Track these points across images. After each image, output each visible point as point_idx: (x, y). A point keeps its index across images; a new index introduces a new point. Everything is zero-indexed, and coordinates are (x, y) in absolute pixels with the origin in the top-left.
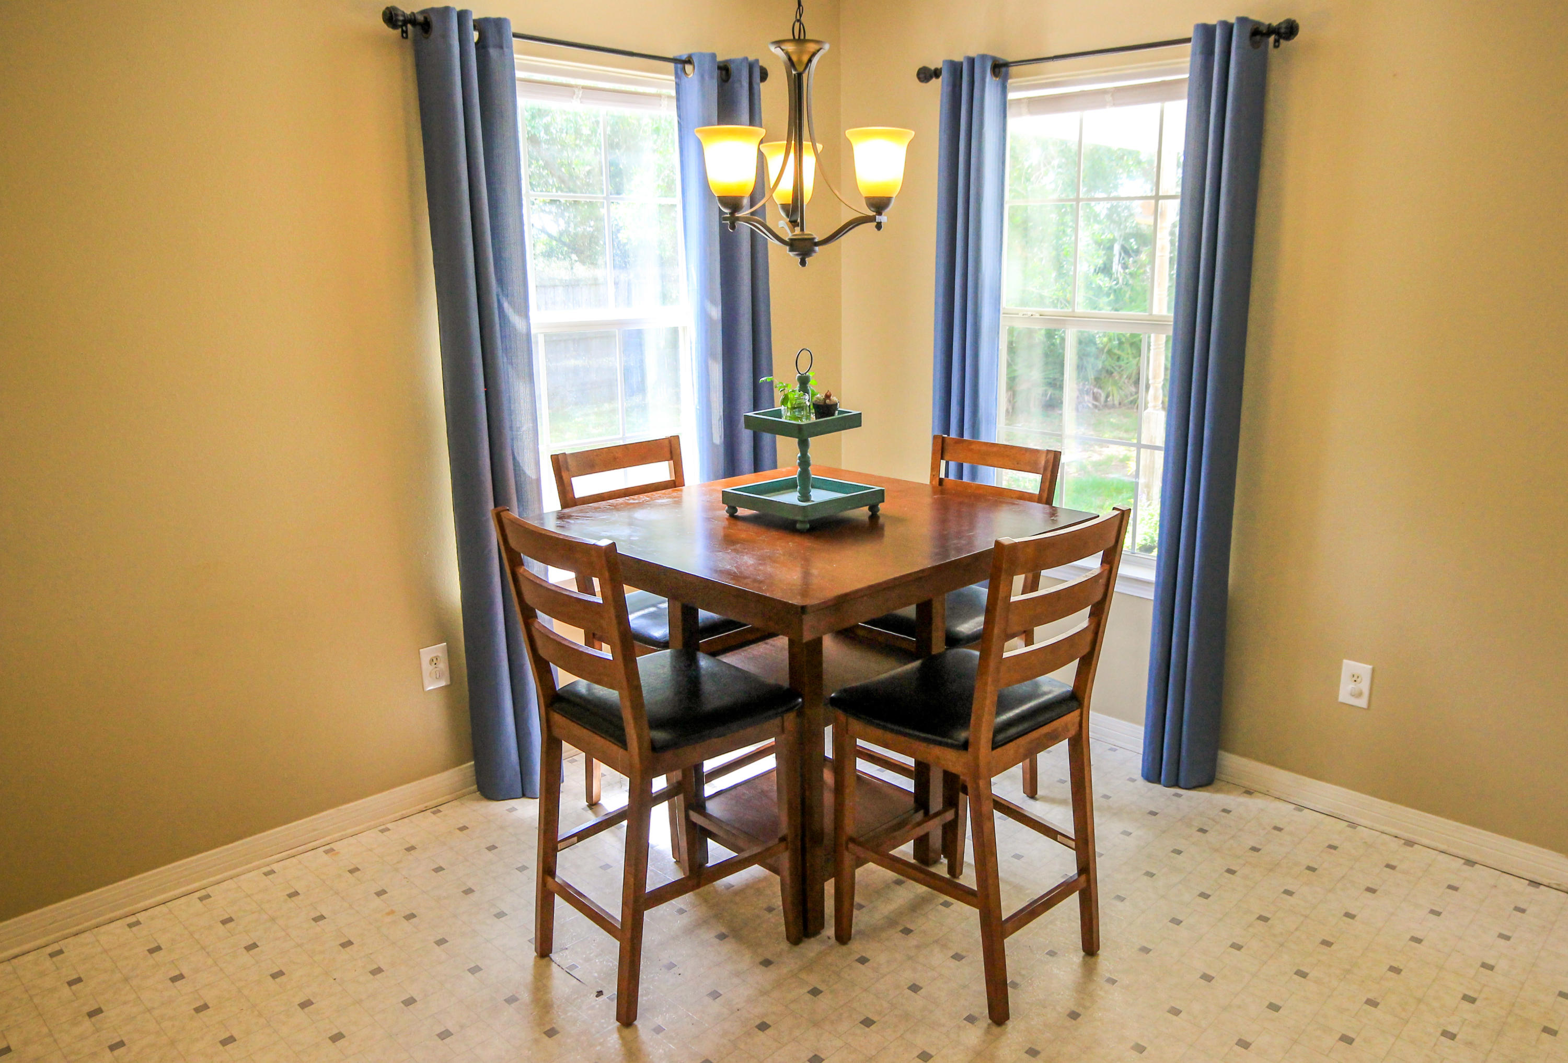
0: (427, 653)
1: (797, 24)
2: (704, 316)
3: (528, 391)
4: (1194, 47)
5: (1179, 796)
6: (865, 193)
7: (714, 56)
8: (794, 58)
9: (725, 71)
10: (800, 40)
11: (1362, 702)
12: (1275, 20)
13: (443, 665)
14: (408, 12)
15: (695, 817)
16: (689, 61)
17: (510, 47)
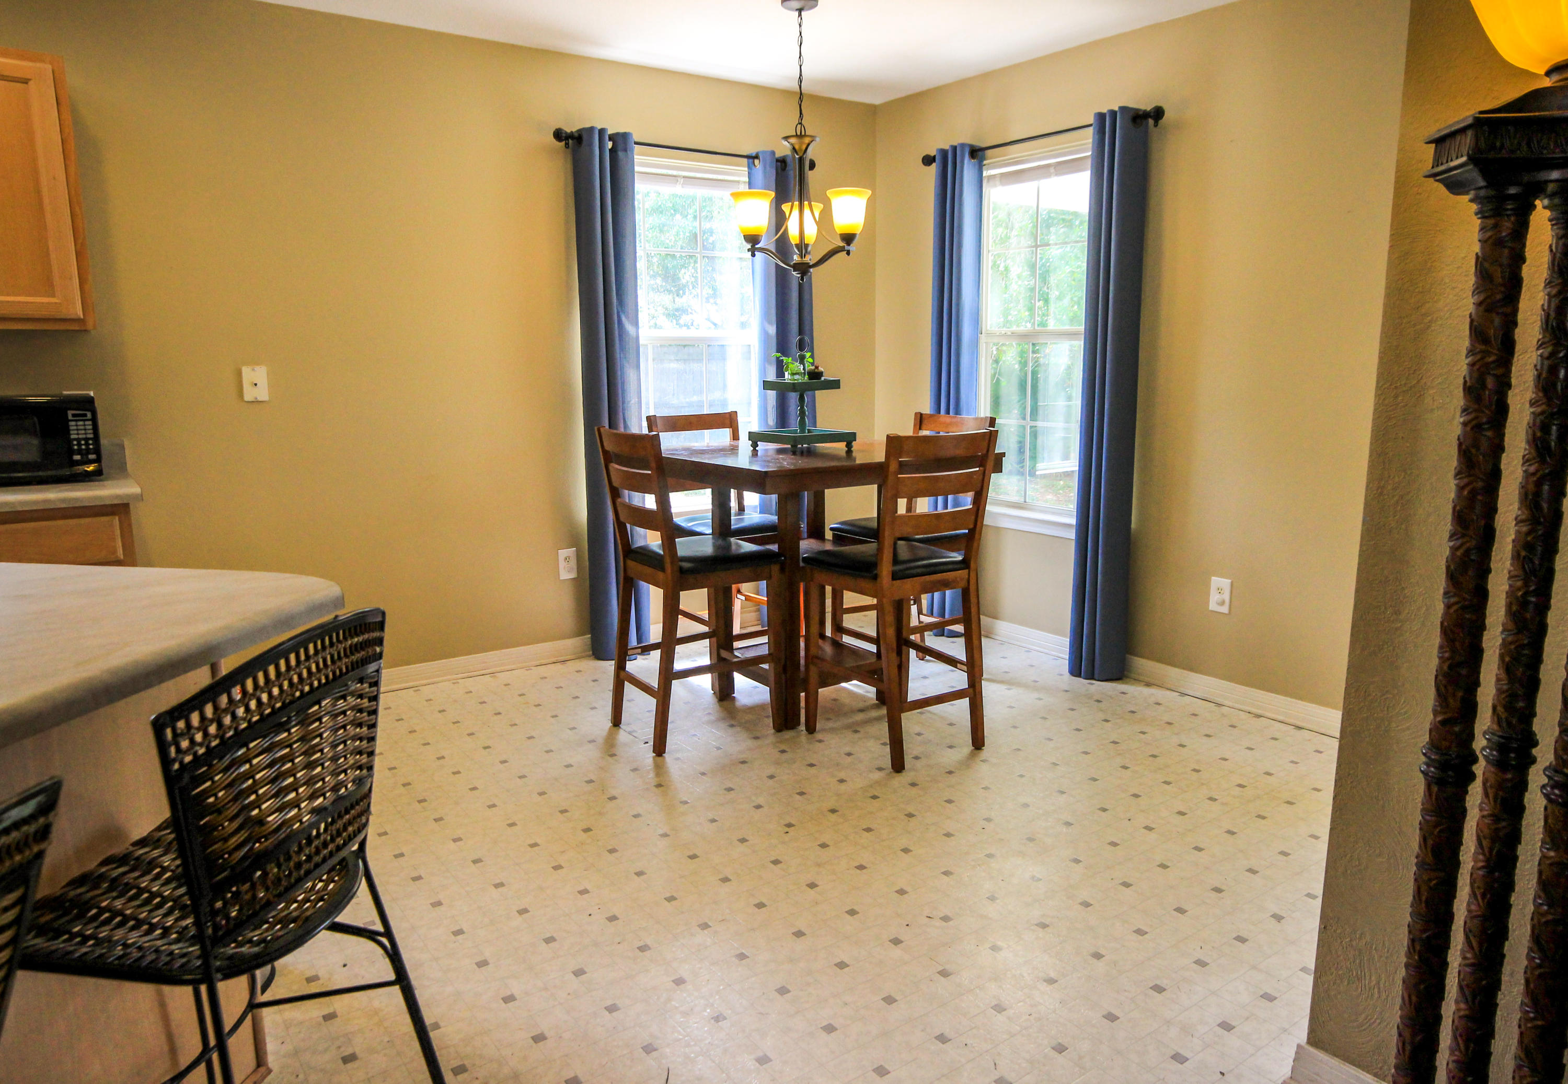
0: (564, 553)
1: (799, 126)
2: (765, 333)
3: (635, 378)
4: (1094, 129)
5: (1092, 684)
6: (839, 233)
7: (773, 153)
8: (797, 147)
9: (782, 163)
10: (800, 136)
11: (1225, 609)
12: (1148, 106)
13: (573, 563)
14: (569, 131)
15: (724, 654)
16: (757, 157)
17: (633, 150)
